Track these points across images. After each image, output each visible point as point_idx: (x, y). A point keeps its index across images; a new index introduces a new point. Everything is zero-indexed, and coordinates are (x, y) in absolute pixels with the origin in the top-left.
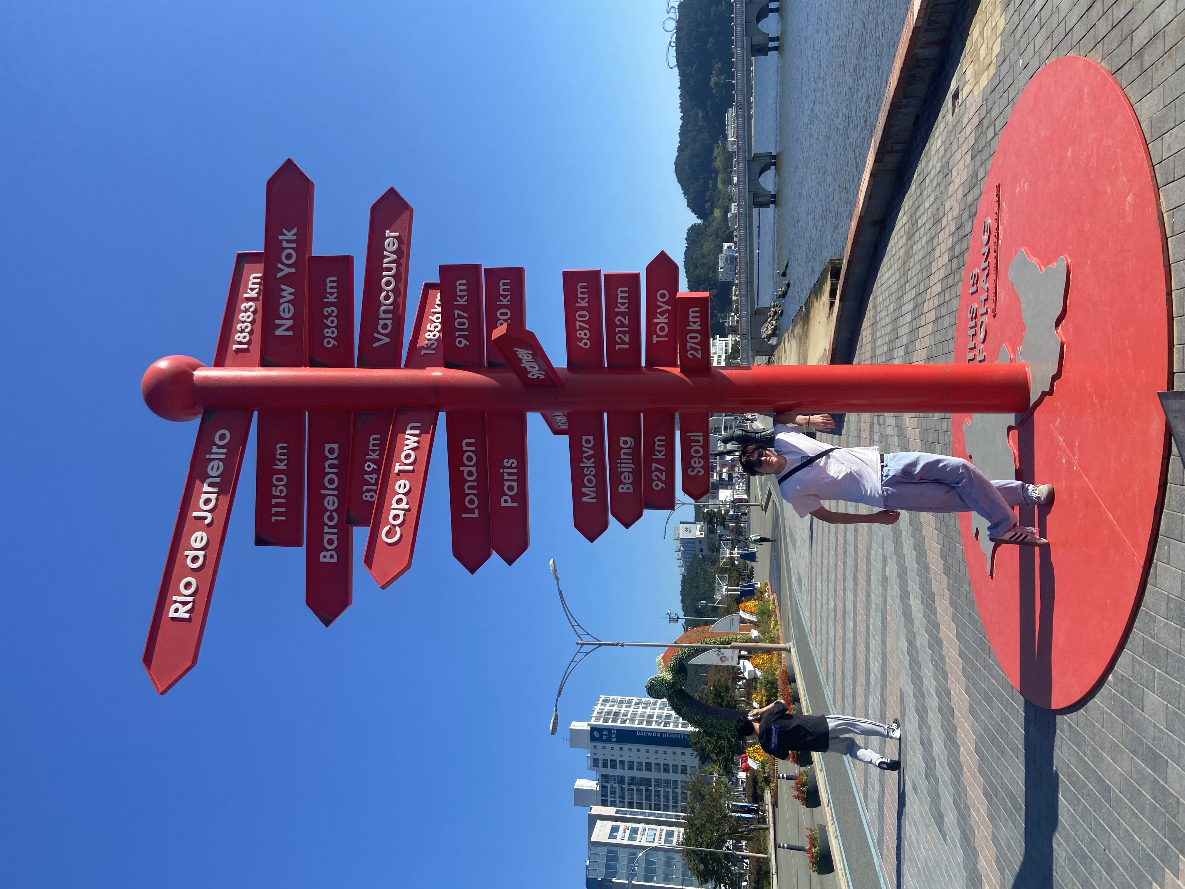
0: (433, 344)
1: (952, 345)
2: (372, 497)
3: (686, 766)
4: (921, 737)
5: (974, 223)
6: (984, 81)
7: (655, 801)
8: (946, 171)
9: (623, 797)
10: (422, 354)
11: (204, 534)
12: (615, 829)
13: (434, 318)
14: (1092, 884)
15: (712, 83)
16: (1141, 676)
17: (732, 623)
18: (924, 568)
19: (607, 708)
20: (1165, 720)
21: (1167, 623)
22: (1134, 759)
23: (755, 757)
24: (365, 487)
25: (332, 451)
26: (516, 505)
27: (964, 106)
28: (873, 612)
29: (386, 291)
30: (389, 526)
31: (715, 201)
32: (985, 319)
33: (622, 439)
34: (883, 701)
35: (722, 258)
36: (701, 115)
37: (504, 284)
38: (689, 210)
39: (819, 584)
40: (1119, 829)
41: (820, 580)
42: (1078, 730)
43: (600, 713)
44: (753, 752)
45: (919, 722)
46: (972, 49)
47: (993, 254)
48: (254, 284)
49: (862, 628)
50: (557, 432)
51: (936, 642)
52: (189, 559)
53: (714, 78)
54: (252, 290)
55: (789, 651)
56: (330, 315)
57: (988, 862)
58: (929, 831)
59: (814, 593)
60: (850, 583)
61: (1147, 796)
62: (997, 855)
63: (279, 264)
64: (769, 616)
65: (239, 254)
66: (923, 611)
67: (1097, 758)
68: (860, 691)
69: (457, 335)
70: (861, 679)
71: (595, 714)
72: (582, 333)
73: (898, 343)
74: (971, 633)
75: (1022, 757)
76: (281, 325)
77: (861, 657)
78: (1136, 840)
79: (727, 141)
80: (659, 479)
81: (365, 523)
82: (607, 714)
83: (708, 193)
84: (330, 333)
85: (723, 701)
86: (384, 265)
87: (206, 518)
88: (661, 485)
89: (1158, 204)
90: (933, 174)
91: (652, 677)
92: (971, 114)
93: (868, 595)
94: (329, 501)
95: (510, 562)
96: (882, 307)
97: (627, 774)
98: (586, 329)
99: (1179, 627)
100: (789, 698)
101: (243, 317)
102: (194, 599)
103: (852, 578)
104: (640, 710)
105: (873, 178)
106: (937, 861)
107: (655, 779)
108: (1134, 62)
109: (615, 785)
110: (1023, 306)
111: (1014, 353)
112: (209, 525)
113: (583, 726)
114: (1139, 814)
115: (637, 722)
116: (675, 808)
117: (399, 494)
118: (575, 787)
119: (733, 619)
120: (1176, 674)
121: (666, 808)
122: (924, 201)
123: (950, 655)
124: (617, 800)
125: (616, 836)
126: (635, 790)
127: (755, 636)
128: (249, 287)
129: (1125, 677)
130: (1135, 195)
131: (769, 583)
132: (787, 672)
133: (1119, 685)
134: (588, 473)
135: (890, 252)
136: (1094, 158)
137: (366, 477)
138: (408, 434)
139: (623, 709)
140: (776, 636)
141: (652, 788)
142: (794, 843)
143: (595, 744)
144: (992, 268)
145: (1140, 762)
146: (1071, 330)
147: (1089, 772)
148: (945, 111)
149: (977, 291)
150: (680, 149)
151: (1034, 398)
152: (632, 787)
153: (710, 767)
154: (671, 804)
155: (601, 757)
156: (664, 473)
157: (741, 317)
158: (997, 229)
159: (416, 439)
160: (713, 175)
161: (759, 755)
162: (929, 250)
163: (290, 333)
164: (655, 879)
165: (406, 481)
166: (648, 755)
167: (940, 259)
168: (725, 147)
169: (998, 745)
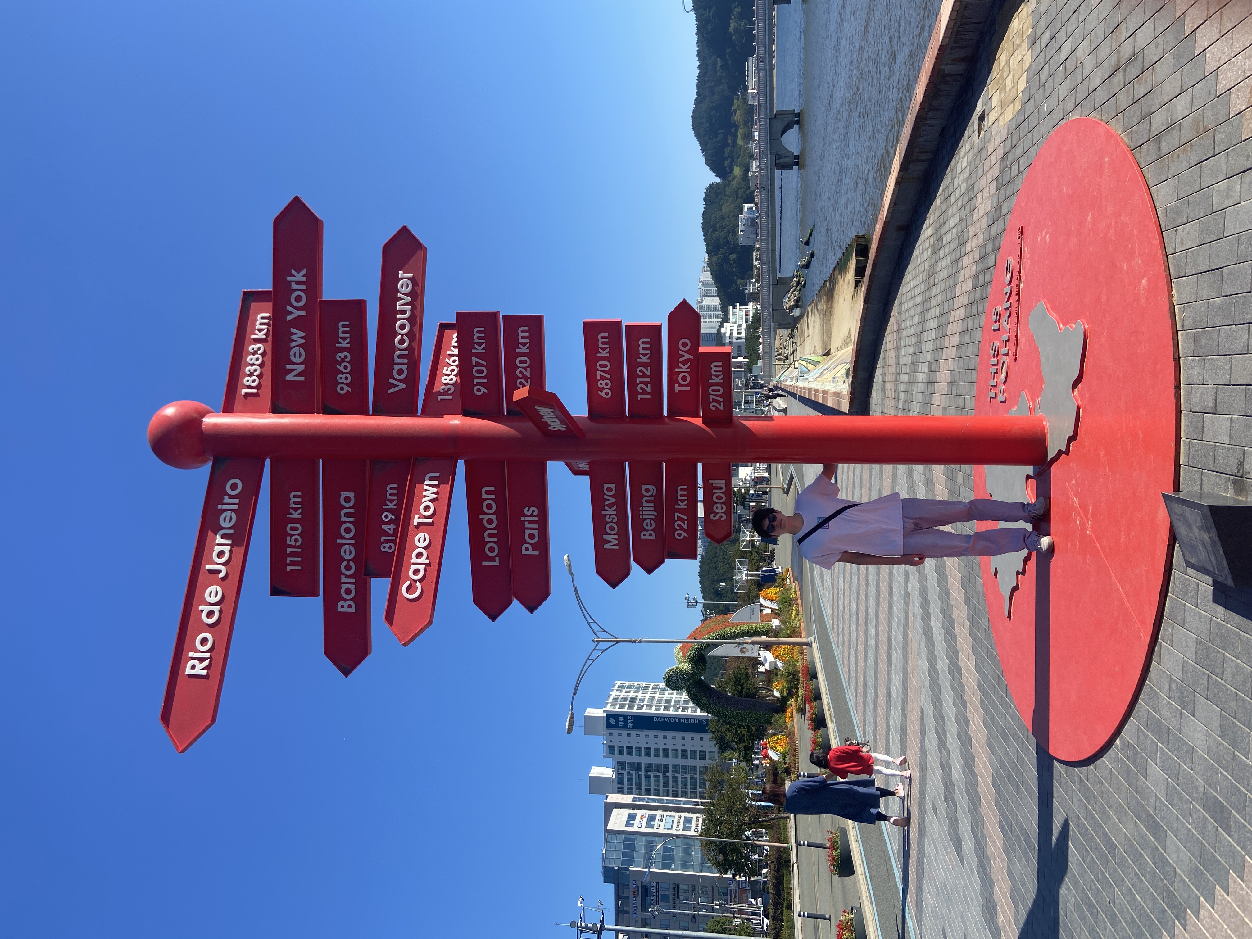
0: (450, 389)
1: (974, 376)
2: (390, 547)
3: (705, 752)
4: (941, 759)
5: (998, 257)
6: (1010, 114)
7: (673, 787)
8: (971, 195)
9: (639, 784)
10: (439, 399)
11: (219, 589)
12: (632, 817)
13: (450, 361)
14: (1098, 933)
15: (731, 29)
16: (1145, 747)
17: (752, 613)
18: (945, 593)
19: (623, 694)
20: (1165, 792)
21: (1169, 702)
22: (1137, 823)
23: (776, 748)
24: (383, 538)
25: (347, 500)
26: (537, 553)
27: (990, 133)
28: (895, 625)
29: (400, 334)
30: (409, 582)
31: (735, 158)
32: (1006, 359)
33: (645, 487)
34: (904, 716)
35: (743, 220)
36: (719, 64)
37: (523, 332)
38: (707, 168)
39: (841, 583)
40: (1123, 886)
41: (842, 580)
42: (1088, 786)
43: (615, 699)
44: (774, 743)
45: (938, 743)
46: (998, 76)
47: (1014, 297)
48: (261, 324)
49: (883, 638)
50: (577, 473)
51: (955, 669)
52: (204, 615)
53: (733, 23)
54: (260, 330)
55: (810, 645)
56: (343, 360)
57: (1004, 894)
58: (948, 853)
59: (836, 592)
60: (872, 590)
61: (1148, 860)
62: (1011, 889)
63: (288, 307)
64: (791, 605)
65: (245, 293)
66: (943, 635)
67: (1104, 814)
68: (882, 699)
69: (475, 383)
70: (883, 689)
71: (610, 700)
72: (604, 382)
73: (922, 358)
74: (989, 668)
75: (1036, 800)
76: (292, 370)
77: (883, 667)
78: (1137, 899)
79: (748, 93)
80: (682, 529)
81: (385, 574)
82: (623, 700)
83: (727, 150)
84: (344, 379)
85: (743, 688)
86: (398, 308)
87: (220, 571)
88: (683, 534)
89: (1170, 296)
90: (958, 193)
91: (670, 669)
92: (997, 143)
93: (890, 607)
94: (346, 550)
95: (532, 610)
96: (907, 316)
97: (644, 760)
98: (607, 379)
99: (1180, 708)
100: (810, 695)
101: (251, 359)
102: (210, 655)
103: (875, 586)
104: (657, 696)
105: (898, 186)
106: (955, 884)
107: (673, 766)
108: (1151, 144)
109: (631, 772)
110: (1042, 359)
111: (1034, 404)
112: (223, 579)
113: (598, 712)
114: (1141, 876)
115: (654, 708)
116: (694, 795)
117: (419, 547)
118: (590, 775)
119: (753, 608)
120: (1176, 752)
121: (684, 794)
122: (948, 219)
123: (969, 684)
124: (634, 787)
125: (633, 824)
126: (652, 777)
127: (776, 626)
128: (257, 327)
129: (1131, 743)
130: (1149, 281)
131: (790, 569)
132: (808, 668)
133: (1125, 750)
134: (610, 520)
135: (915, 261)
136: (1112, 231)
137: (384, 527)
138: (427, 485)
139: (640, 695)
140: (798, 627)
141: (670, 774)
142: (815, 841)
143: (611, 731)
144: (1014, 309)
145: (1142, 827)
146: (1087, 396)
147: (1096, 826)
148: (971, 132)
149: (998, 329)
150: (697, 102)
151: (1051, 455)
152: (649, 773)
153: (729, 753)
154: (689, 790)
155: (617, 744)
156: (686, 522)
157: (762, 286)
158: (1019, 272)
159: (435, 490)
160: (733, 130)
161: (780, 745)
162: (954, 272)
163: (302, 379)
164: (673, 867)
165: (426, 534)
166: (665, 741)
167: (964, 284)
168: (745, 100)
169: (1014, 784)
